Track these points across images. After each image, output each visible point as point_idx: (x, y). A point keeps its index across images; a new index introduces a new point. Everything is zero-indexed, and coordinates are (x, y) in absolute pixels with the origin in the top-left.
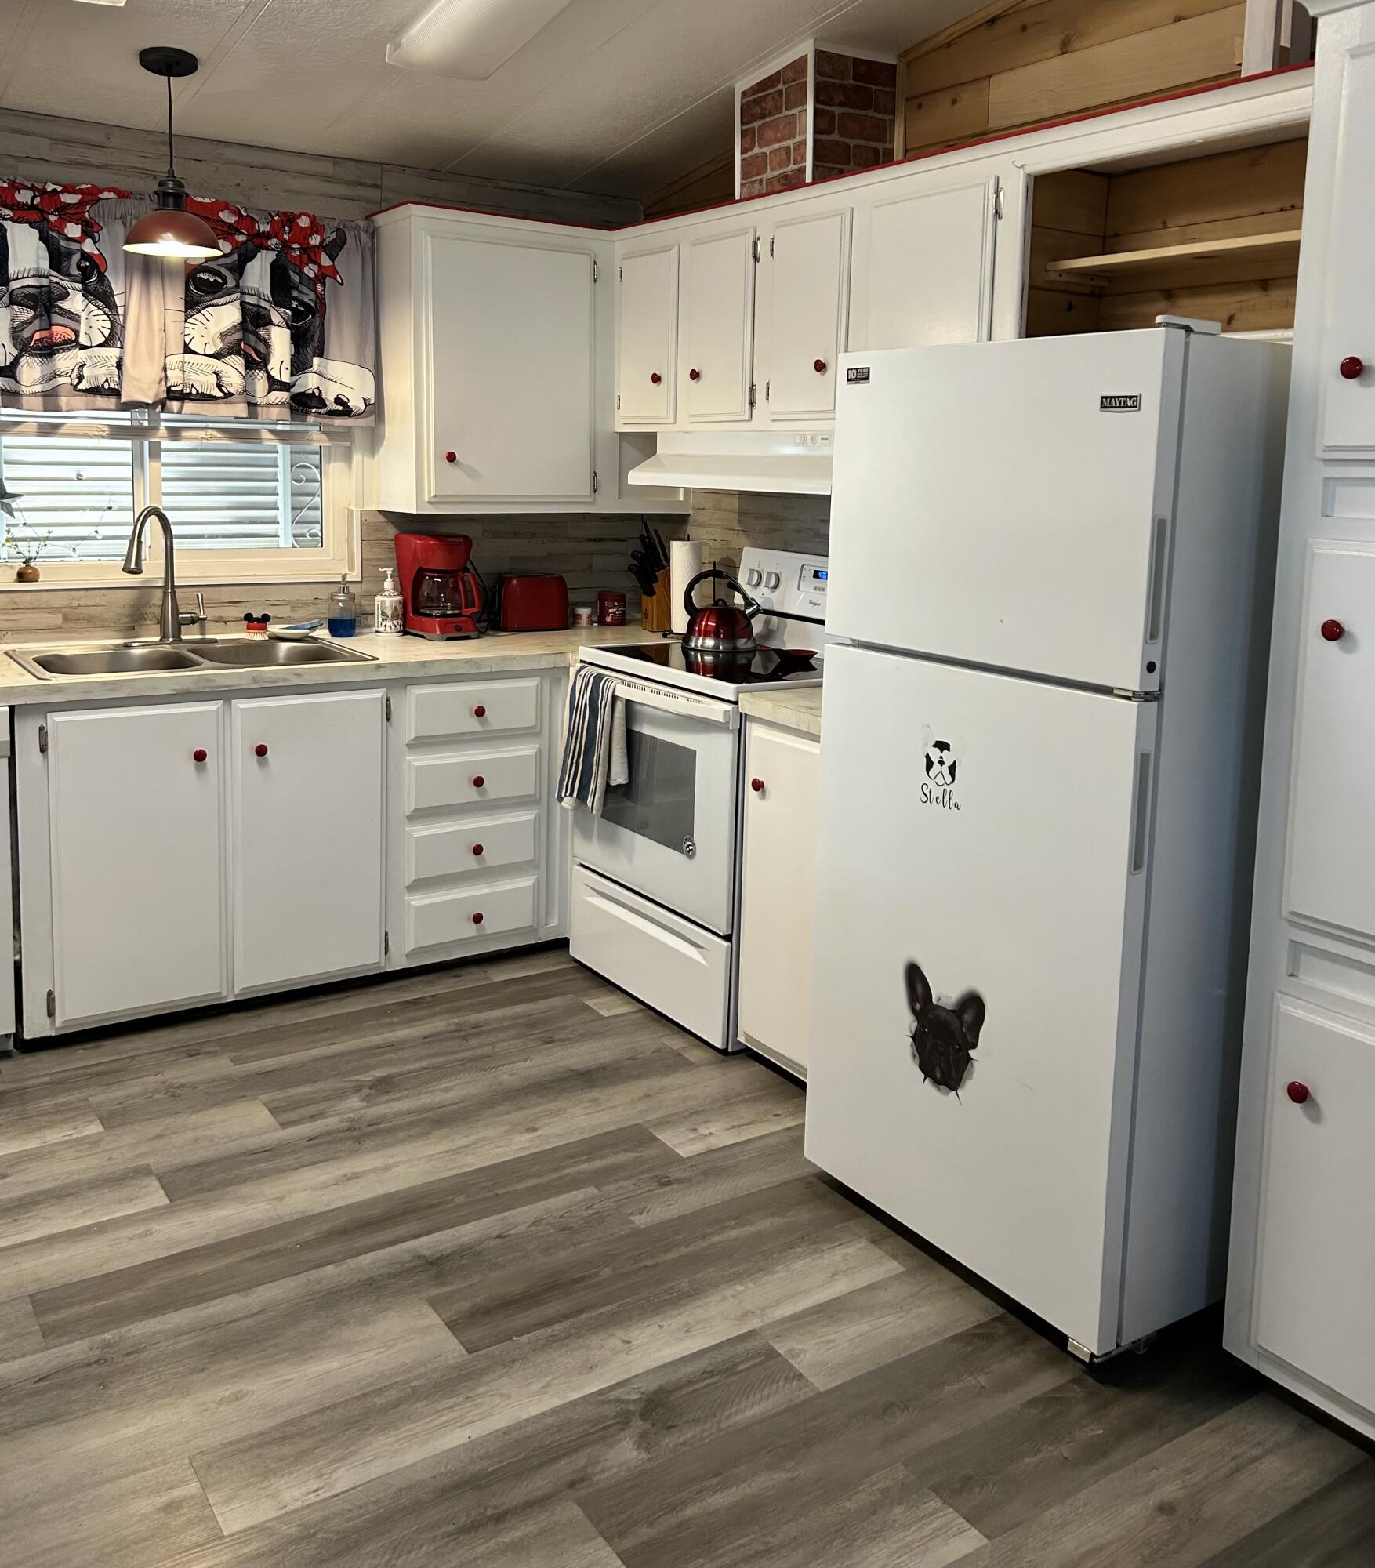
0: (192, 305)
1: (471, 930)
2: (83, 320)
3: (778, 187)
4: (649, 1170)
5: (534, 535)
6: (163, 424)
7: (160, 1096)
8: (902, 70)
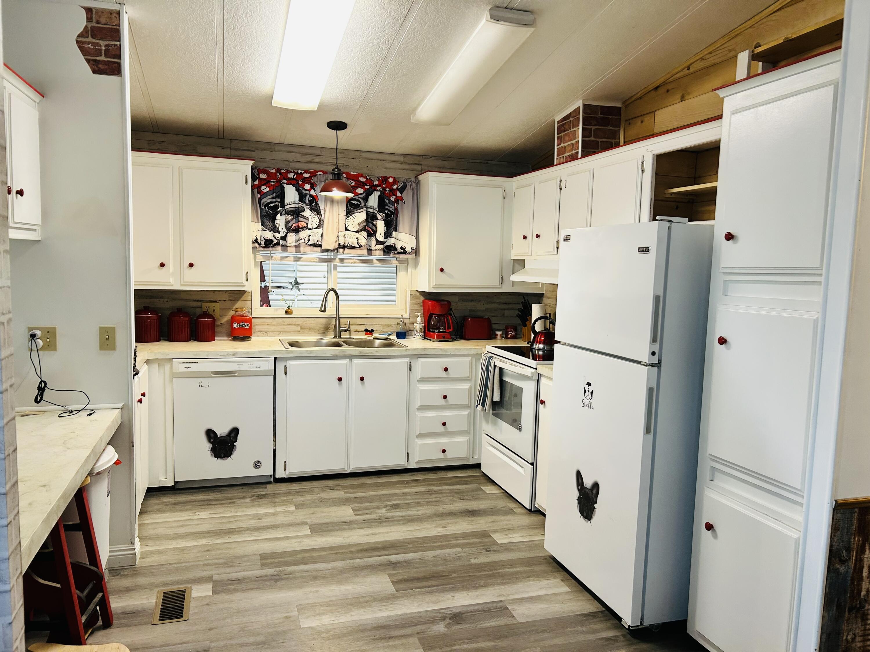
0: (349, 213)
1: (442, 455)
2: (310, 219)
3: (569, 160)
4: (484, 546)
5: (479, 301)
6: (339, 257)
7: (317, 501)
8: (623, 108)
